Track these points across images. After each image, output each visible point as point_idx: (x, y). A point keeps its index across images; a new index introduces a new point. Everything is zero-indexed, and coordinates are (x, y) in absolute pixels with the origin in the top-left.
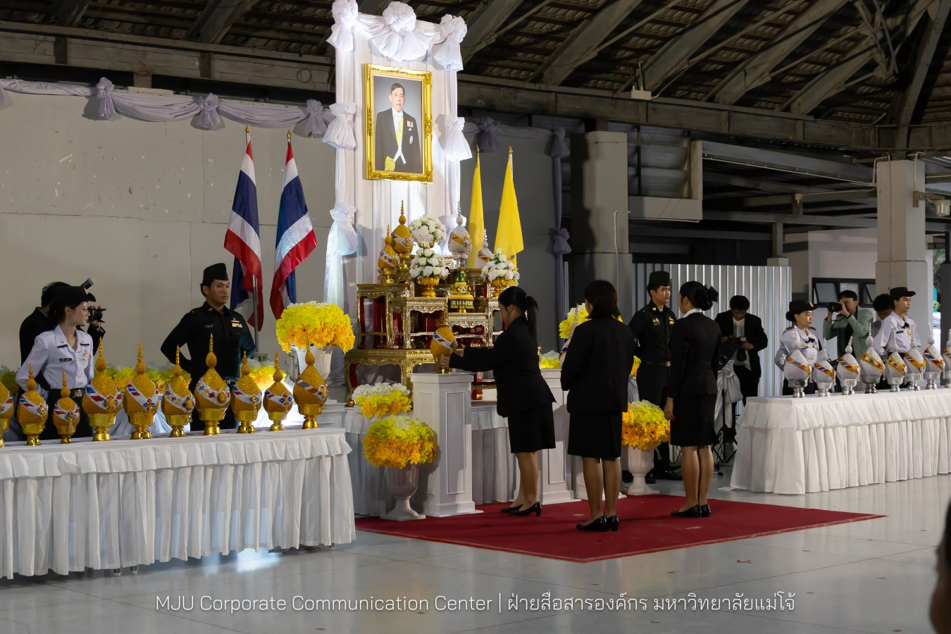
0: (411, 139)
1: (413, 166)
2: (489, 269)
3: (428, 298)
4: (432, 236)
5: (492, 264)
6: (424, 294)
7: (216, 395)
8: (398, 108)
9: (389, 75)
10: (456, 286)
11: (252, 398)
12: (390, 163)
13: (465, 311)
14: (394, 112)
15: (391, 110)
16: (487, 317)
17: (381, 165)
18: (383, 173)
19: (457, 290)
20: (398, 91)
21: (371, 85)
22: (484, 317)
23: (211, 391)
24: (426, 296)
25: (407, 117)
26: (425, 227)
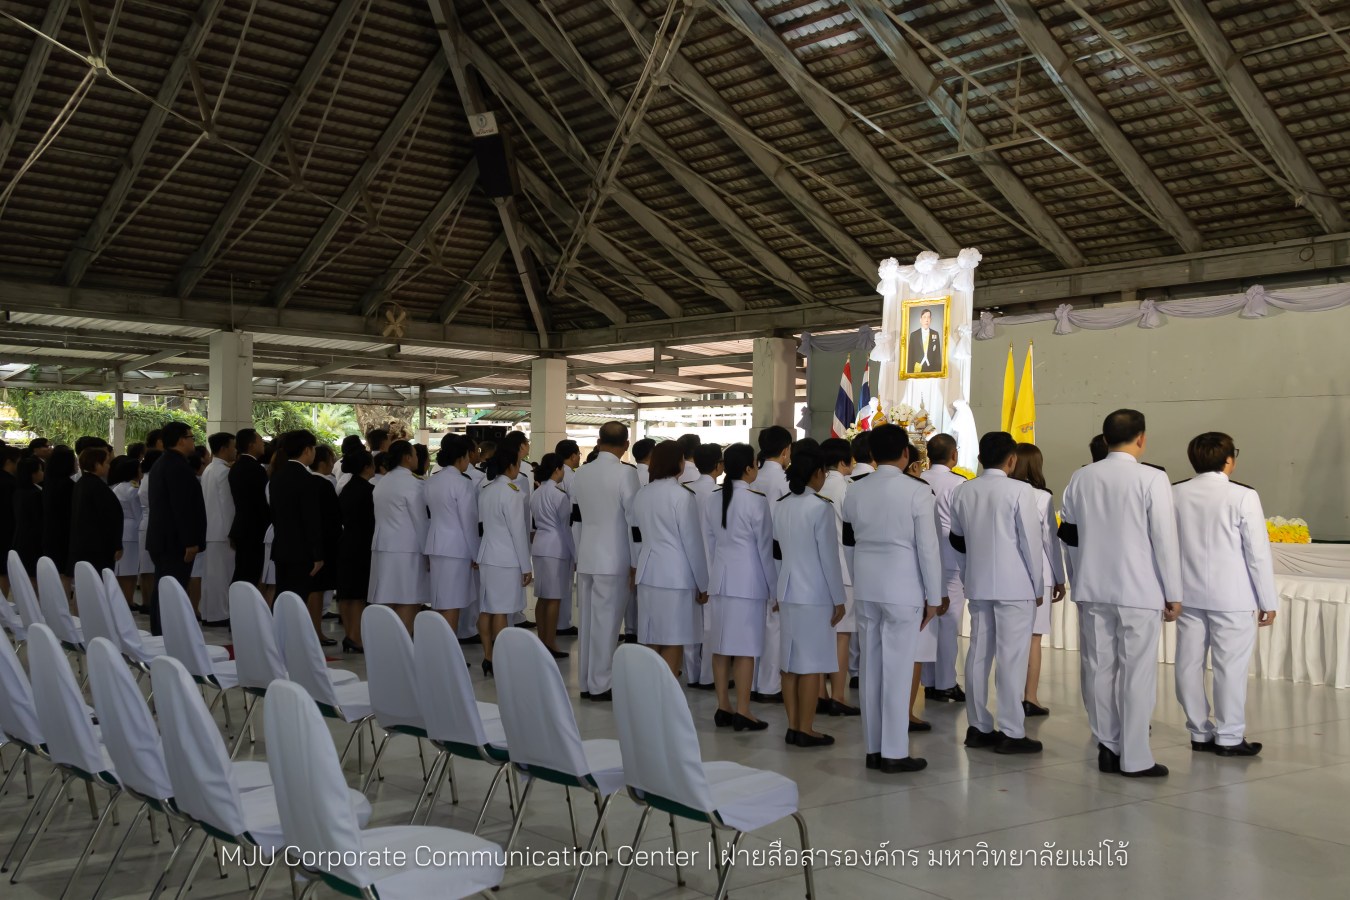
0: (935, 347)
1: (935, 366)
8: (926, 327)
9: (919, 305)
12: (918, 366)
14: (923, 330)
15: (920, 330)
17: (911, 369)
18: (911, 374)
20: (927, 314)
21: (906, 311)
25: (932, 332)
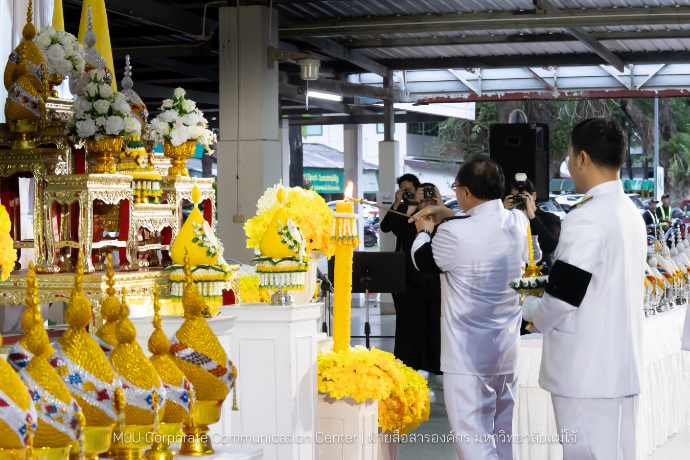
2: (171, 125)
3: (105, 175)
4: (69, 64)
5: (173, 115)
6: (101, 168)
7: (111, 394)
10: (135, 154)
11: (149, 397)
13: (146, 200)
16: (174, 211)
19: (136, 160)
22: (170, 213)
23: (101, 386)
24: (102, 172)
26: (57, 46)
